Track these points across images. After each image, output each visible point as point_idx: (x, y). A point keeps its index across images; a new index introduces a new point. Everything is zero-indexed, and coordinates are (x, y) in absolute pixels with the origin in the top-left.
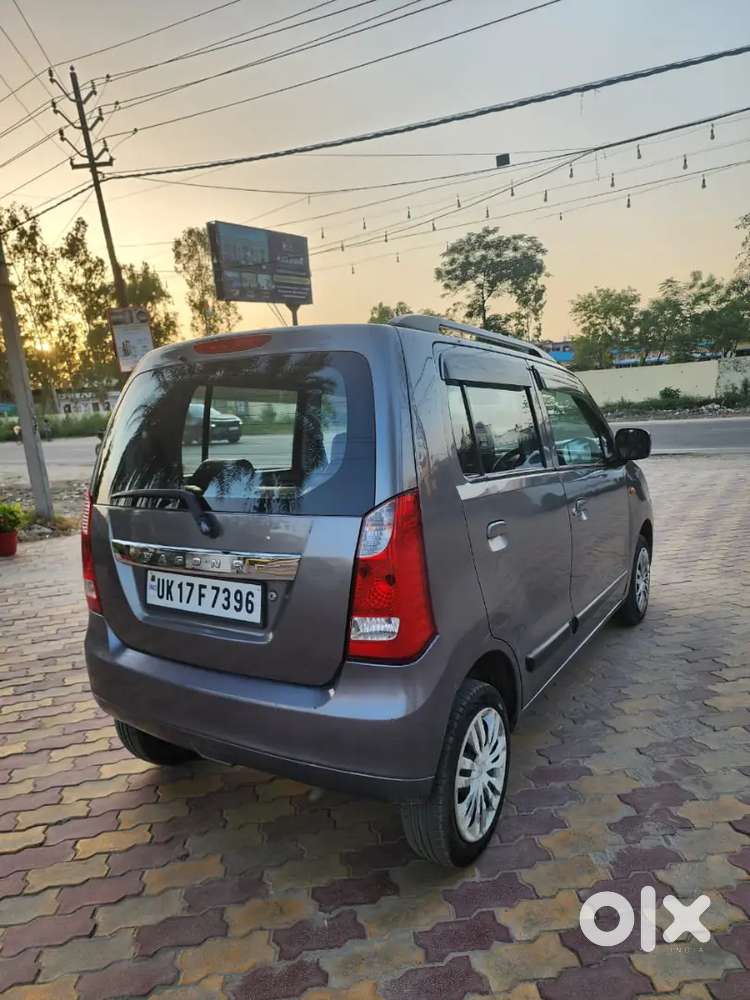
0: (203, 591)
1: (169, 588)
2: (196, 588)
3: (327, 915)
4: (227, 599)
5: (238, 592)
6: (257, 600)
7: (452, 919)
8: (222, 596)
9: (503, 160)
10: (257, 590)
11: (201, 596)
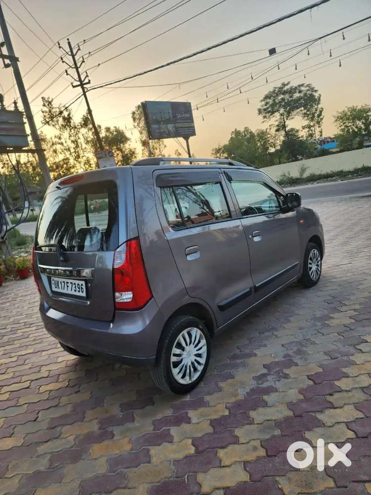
0: (68, 284)
1: (58, 284)
2: (66, 283)
3: (122, 414)
4: (75, 287)
5: (78, 284)
6: (84, 287)
7: (171, 415)
8: (74, 286)
9: (272, 51)
10: (83, 283)
11: (68, 286)
